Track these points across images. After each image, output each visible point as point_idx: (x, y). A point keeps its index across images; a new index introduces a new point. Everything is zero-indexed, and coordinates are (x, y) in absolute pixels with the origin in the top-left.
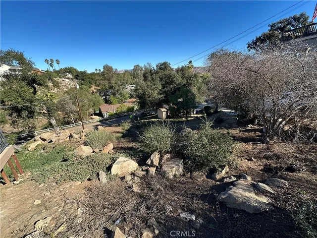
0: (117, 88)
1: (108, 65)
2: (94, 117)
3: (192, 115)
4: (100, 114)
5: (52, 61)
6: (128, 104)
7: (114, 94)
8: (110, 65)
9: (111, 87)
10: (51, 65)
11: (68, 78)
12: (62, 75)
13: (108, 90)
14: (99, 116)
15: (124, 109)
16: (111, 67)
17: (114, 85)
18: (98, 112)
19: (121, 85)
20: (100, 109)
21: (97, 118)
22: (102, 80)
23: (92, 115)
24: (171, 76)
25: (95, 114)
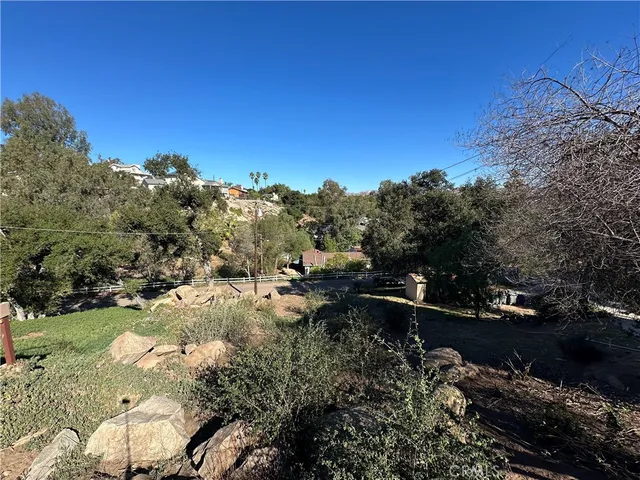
0: (341, 222)
1: (333, 180)
2: (288, 270)
3: (504, 307)
4: (299, 268)
5: (258, 174)
6: (355, 256)
7: (334, 234)
8: (335, 180)
9: (330, 220)
10: (256, 181)
11: (272, 202)
12: (266, 195)
13: (324, 225)
14: (297, 270)
15: (342, 264)
16: (337, 184)
17: (335, 216)
18: (297, 262)
19: (349, 217)
20: (301, 257)
21: (294, 274)
22: (317, 205)
23: (285, 266)
24: (443, 202)
25: (293, 266)
